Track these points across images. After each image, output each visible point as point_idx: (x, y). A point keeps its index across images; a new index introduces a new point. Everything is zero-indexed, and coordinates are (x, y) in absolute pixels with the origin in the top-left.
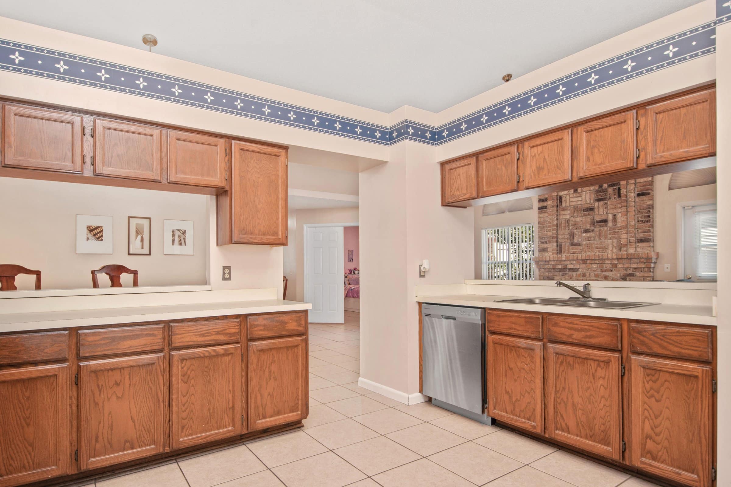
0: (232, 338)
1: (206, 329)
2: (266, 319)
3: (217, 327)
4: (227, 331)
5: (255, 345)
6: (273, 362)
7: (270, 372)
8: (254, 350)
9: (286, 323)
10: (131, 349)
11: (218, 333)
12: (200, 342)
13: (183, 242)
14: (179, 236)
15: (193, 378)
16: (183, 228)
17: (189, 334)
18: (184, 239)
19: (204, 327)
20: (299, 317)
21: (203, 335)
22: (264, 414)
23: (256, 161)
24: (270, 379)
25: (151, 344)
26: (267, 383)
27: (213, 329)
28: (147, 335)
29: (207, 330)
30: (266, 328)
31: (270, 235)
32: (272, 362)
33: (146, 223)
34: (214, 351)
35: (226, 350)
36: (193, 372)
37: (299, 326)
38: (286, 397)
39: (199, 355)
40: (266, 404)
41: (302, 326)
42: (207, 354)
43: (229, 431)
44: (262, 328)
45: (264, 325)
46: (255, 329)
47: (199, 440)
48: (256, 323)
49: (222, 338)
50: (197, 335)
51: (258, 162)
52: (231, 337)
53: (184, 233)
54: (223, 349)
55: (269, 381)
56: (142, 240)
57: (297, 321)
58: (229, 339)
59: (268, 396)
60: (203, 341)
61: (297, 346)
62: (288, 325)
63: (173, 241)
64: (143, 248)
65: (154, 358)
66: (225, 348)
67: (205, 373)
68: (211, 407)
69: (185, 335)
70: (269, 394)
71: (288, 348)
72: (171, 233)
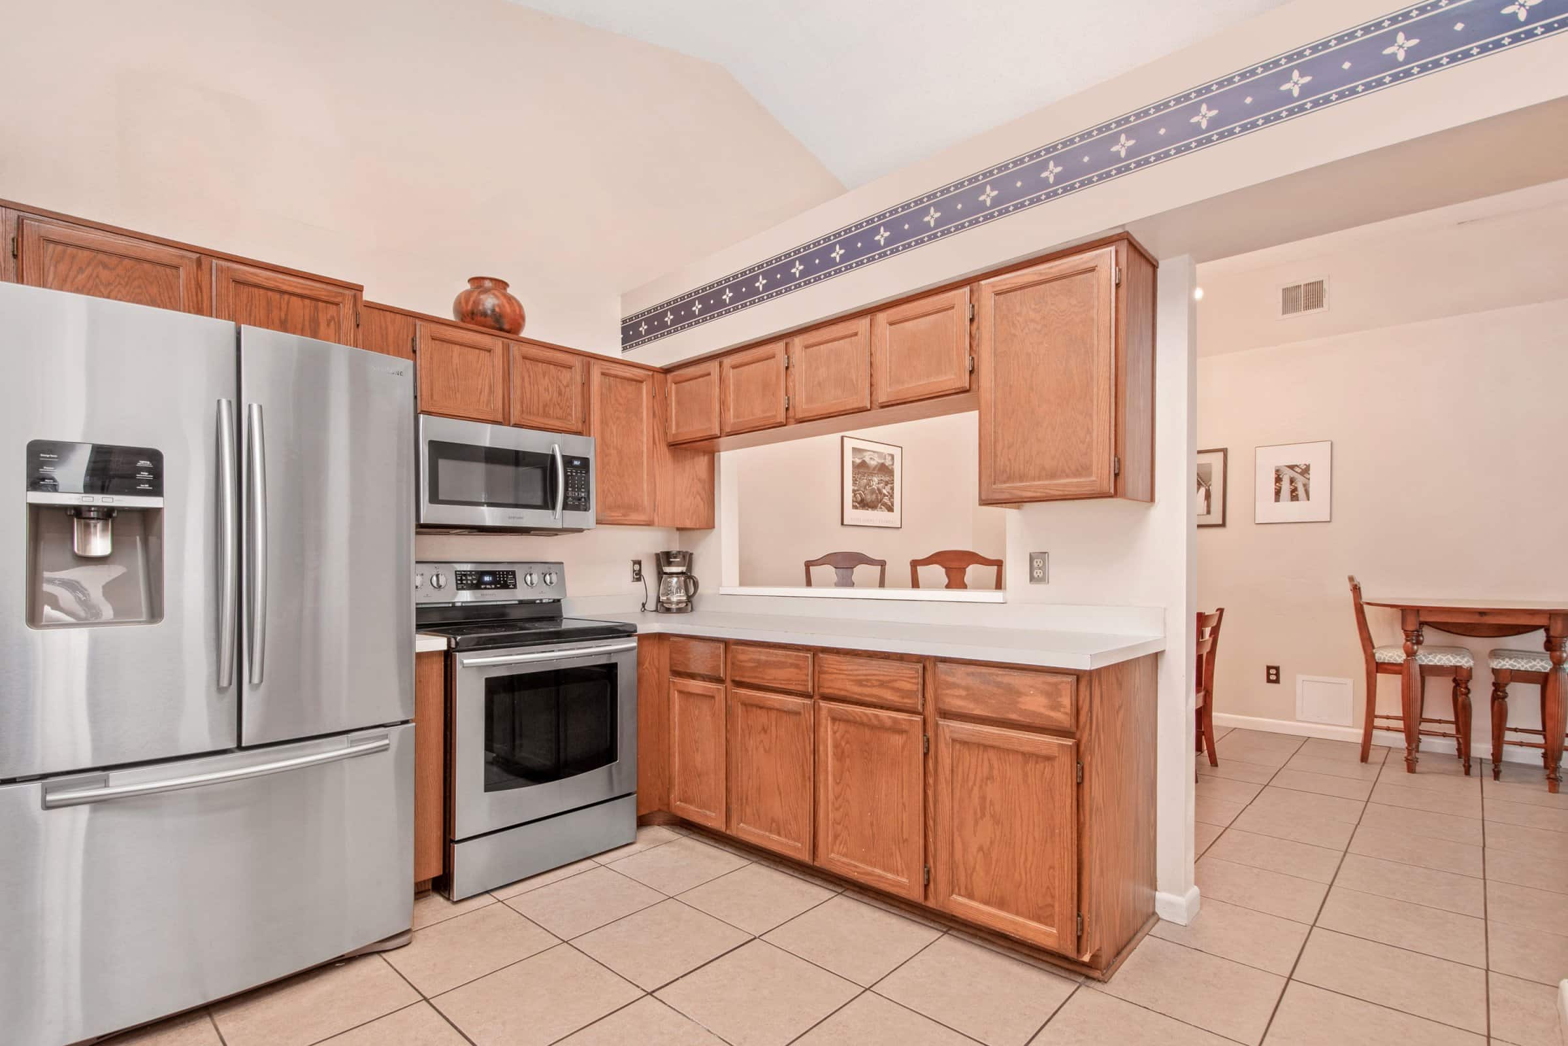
0: (906, 700)
1: (865, 672)
2: (973, 674)
3: (882, 673)
4: (897, 685)
5: (948, 726)
6: (990, 778)
7: (983, 798)
8: (945, 738)
9: (1019, 694)
10: (774, 682)
11: (882, 684)
12: (856, 694)
13: (1301, 492)
14: (1292, 481)
15: (848, 756)
16: (1301, 461)
17: (841, 676)
18: (1305, 485)
19: (861, 668)
20: (1055, 685)
21: (860, 683)
22: (969, 886)
23: (1033, 306)
24: (983, 815)
25: (798, 681)
26: (976, 823)
27: (874, 675)
28: (792, 665)
29: (866, 675)
30: (972, 695)
31: (1068, 476)
32: (987, 779)
33: (1216, 460)
34: (876, 716)
35: (895, 720)
36: (848, 746)
37: (1056, 707)
38: (1020, 874)
39: (854, 717)
40: (974, 868)
41: (1062, 710)
42: (865, 720)
43: (901, 886)
44: (963, 693)
45: (967, 688)
46: (948, 692)
47: (854, 872)
48: (950, 679)
49: (889, 696)
50: (852, 681)
51: (1037, 307)
52: (903, 698)
53: (1306, 471)
54: (890, 717)
55: (982, 818)
56: (1208, 496)
57: (1048, 695)
58: (901, 700)
59: (978, 851)
60: (860, 694)
61: (1049, 758)
62: (1022, 699)
63: (1278, 493)
64: (1209, 512)
65: (799, 704)
66: (895, 718)
67: (866, 754)
68: (875, 822)
69: (834, 676)
70: (981, 849)
71: (1027, 756)
72: (1273, 476)
